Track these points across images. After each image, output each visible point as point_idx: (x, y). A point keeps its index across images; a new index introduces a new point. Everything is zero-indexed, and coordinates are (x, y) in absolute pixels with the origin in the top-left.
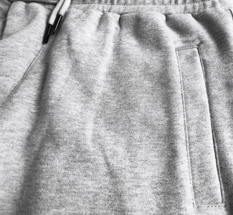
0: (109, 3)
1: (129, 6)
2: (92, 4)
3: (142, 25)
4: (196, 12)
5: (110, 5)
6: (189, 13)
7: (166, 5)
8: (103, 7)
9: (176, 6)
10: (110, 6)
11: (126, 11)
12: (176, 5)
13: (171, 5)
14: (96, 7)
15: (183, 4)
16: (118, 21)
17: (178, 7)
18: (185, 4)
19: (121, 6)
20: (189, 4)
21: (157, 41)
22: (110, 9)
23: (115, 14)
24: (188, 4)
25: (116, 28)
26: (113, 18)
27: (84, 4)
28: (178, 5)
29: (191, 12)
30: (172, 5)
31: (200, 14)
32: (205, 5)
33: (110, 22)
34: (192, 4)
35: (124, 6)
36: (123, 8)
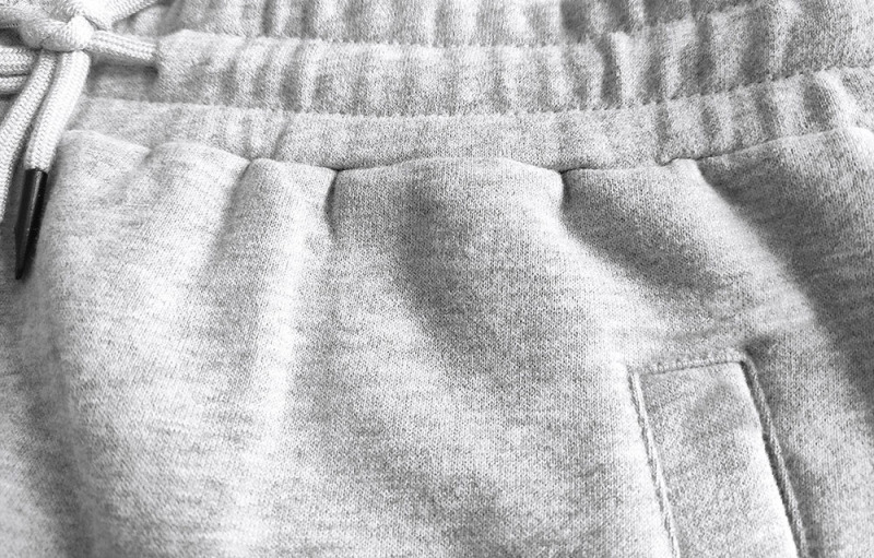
0: (272, 100)
1: (374, 119)
2: (190, 106)
3: (443, 239)
4: (726, 151)
5: (280, 111)
6: (684, 156)
7: (560, 110)
8: (247, 121)
9: (613, 116)
10: (279, 119)
11: (362, 152)
12: (612, 110)
13: (583, 108)
14: (211, 127)
15: (646, 102)
16: (322, 202)
17: (622, 117)
18: (658, 102)
19: (337, 117)
20: (681, 102)
21: (526, 336)
22: (281, 136)
23: (307, 167)
24: (674, 98)
25: (311, 243)
26: (297, 193)
27: (151, 101)
28: (625, 111)
29: (698, 149)
30: (590, 110)
31: (747, 169)
32: (766, 111)
33: (280, 210)
34: (697, 98)
35: (349, 118)
36: (344, 135)
